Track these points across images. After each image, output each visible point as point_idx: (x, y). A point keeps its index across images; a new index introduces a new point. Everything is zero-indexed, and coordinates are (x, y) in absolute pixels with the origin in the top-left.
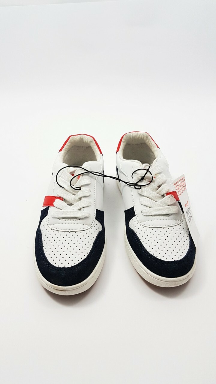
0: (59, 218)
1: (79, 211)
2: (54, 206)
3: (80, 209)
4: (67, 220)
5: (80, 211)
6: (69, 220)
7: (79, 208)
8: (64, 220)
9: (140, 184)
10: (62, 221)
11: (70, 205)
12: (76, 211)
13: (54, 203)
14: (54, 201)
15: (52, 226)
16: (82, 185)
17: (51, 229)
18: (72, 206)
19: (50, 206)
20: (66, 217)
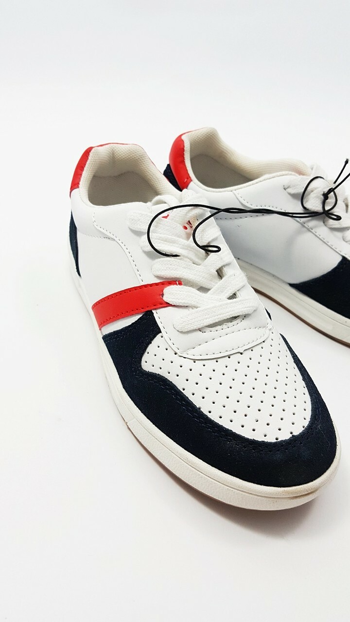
0: (200, 330)
1: (231, 301)
2: (168, 305)
3: (233, 296)
4: (220, 327)
5: (235, 300)
6: (224, 326)
7: (230, 293)
8: (213, 329)
9: (327, 208)
10: (209, 334)
11: (203, 289)
12: (225, 302)
13: (166, 298)
14: (163, 295)
15: (191, 352)
16: (210, 240)
17: (193, 361)
18: (209, 292)
19: (155, 309)
20: (217, 321)
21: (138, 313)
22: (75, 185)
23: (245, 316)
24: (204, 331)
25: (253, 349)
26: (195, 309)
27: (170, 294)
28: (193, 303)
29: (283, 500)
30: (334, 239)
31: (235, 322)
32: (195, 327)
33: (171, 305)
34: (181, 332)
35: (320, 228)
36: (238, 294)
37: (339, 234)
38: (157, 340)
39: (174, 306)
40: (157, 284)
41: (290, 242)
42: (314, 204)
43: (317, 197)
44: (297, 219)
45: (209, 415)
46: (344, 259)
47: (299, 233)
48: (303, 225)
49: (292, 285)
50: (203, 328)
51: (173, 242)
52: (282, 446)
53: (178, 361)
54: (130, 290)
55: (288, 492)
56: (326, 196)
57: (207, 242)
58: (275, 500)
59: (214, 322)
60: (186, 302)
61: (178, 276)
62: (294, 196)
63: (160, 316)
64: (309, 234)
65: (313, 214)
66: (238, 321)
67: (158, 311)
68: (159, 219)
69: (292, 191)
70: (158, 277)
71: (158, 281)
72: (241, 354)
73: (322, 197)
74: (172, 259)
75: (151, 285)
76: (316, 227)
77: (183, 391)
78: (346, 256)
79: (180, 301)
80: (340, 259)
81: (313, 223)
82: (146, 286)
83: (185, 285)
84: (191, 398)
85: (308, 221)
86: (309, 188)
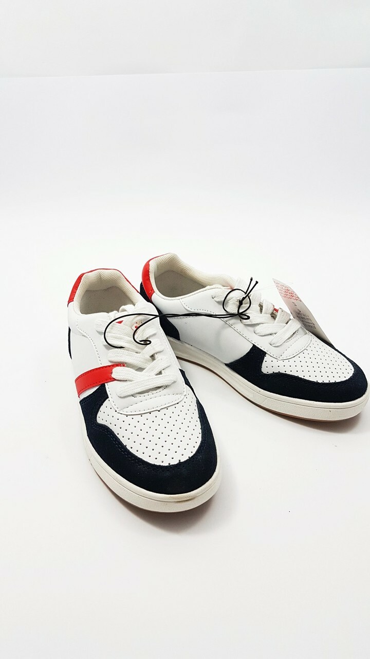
0: (132, 396)
1: (158, 376)
2: (114, 380)
3: (160, 373)
4: (147, 394)
5: (161, 375)
6: (150, 393)
7: (157, 371)
8: (142, 395)
9: (241, 311)
10: (138, 398)
11: (140, 369)
12: (153, 377)
13: (113, 376)
14: (112, 373)
15: (126, 410)
16: (148, 336)
17: (125, 416)
18: (144, 371)
19: (107, 383)
20: (144, 390)
21: (97, 386)
22: (71, 299)
23: (166, 387)
24: (135, 396)
25: (168, 408)
26: (130, 382)
27: (117, 373)
28: (130, 378)
29: (170, 503)
30: (248, 332)
31: (158, 391)
32: (129, 394)
33: (115, 380)
34: (120, 397)
35: (238, 324)
36: (163, 372)
37: (251, 329)
38: (106, 403)
39: (118, 380)
40: (109, 366)
41: (218, 334)
42: (232, 308)
43: (234, 304)
44: (222, 319)
45: (131, 450)
46: (254, 346)
47: (223, 328)
48: (226, 322)
49: (226, 365)
50: (134, 394)
51: (121, 339)
52: (171, 468)
53: (117, 415)
54: (93, 370)
55: (173, 498)
56: (241, 303)
57: (146, 337)
58: (166, 503)
59: (142, 390)
60: (125, 377)
61: (122, 361)
62: (218, 302)
63: (109, 387)
64: (230, 329)
65: (232, 315)
66: (161, 389)
67: (109, 383)
68: (114, 324)
69: (218, 300)
70: (111, 362)
71: (110, 364)
72: (159, 411)
73: (238, 303)
74: (119, 350)
75: (106, 367)
76: (234, 324)
77: (117, 435)
78: (255, 344)
79: (122, 377)
80: (252, 346)
81: (232, 321)
82: (102, 367)
83: (127, 367)
84: (122, 439)
85: (230, 320)
86: (227, 298)
